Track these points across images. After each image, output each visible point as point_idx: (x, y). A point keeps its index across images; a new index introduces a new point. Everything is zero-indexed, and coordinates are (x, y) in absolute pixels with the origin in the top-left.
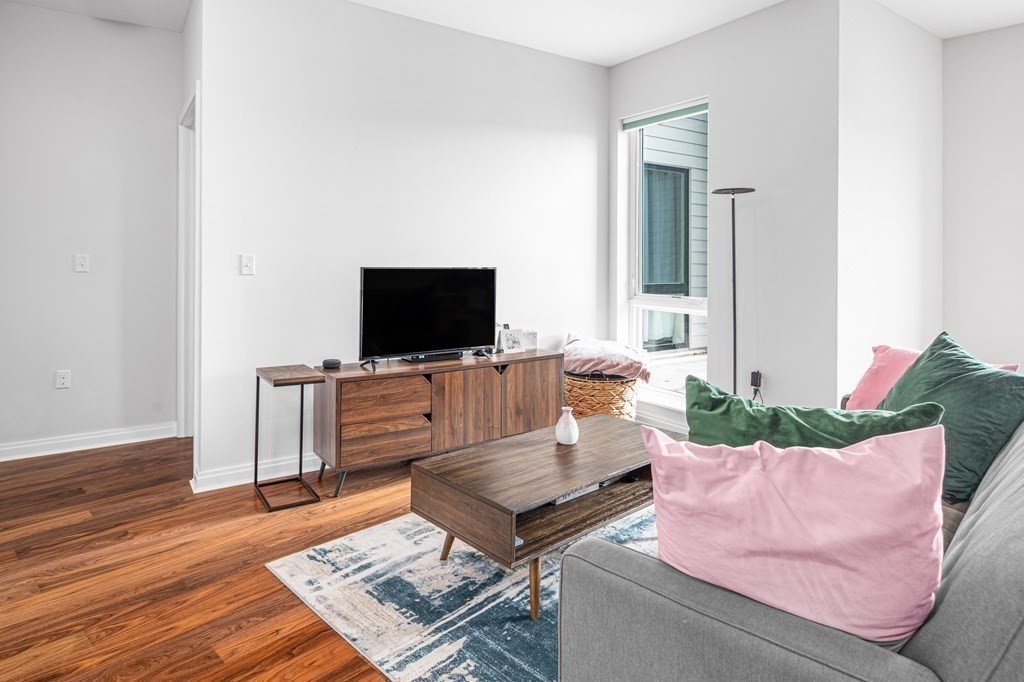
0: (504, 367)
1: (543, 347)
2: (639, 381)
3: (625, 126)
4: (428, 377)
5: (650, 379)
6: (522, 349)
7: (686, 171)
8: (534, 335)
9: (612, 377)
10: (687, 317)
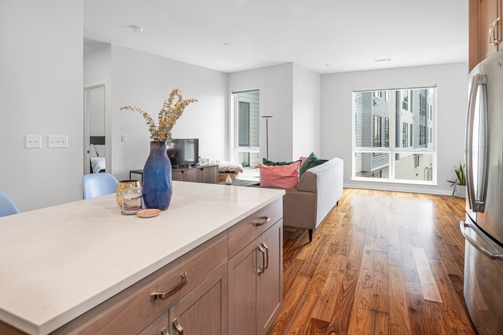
0: (202, 169)
1: (210, 164)
2: (240, 173)
3: (233, 93)
4: (182, 172)
5: (243, 172)
6: (205, 164)
7: (249, 104)
8: (208, 160)
9: (232, 172)
10: (249, 153)
